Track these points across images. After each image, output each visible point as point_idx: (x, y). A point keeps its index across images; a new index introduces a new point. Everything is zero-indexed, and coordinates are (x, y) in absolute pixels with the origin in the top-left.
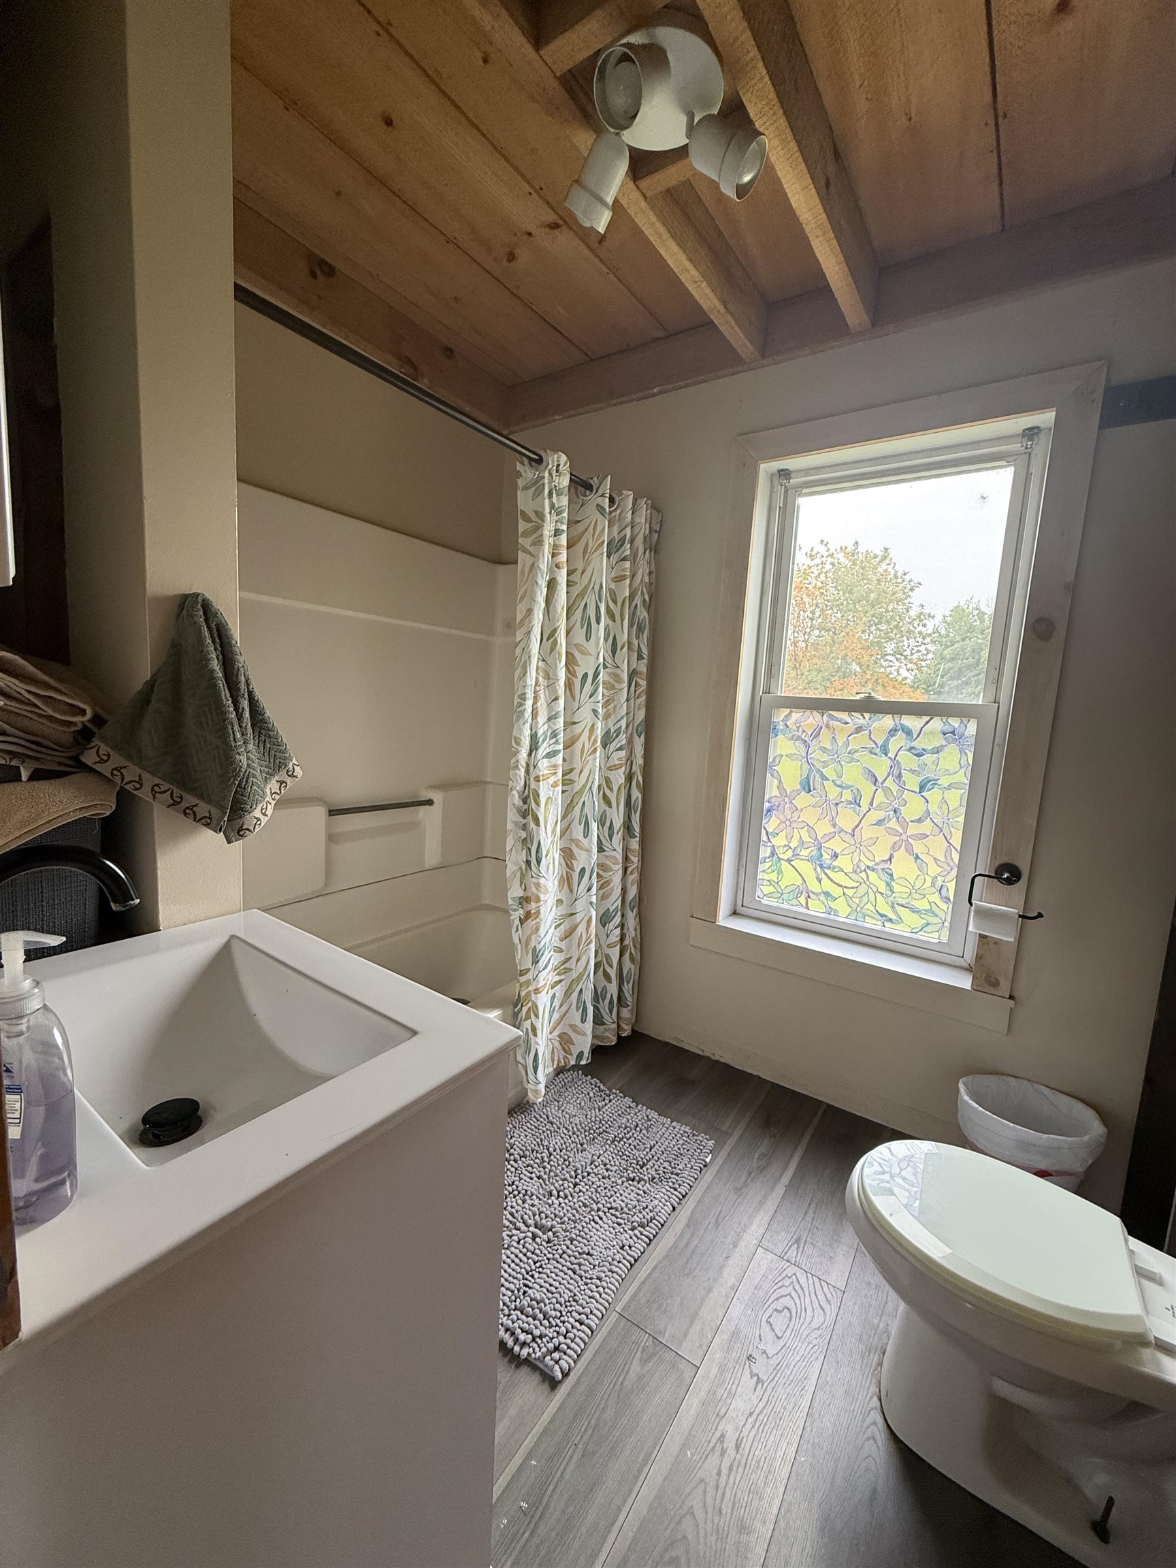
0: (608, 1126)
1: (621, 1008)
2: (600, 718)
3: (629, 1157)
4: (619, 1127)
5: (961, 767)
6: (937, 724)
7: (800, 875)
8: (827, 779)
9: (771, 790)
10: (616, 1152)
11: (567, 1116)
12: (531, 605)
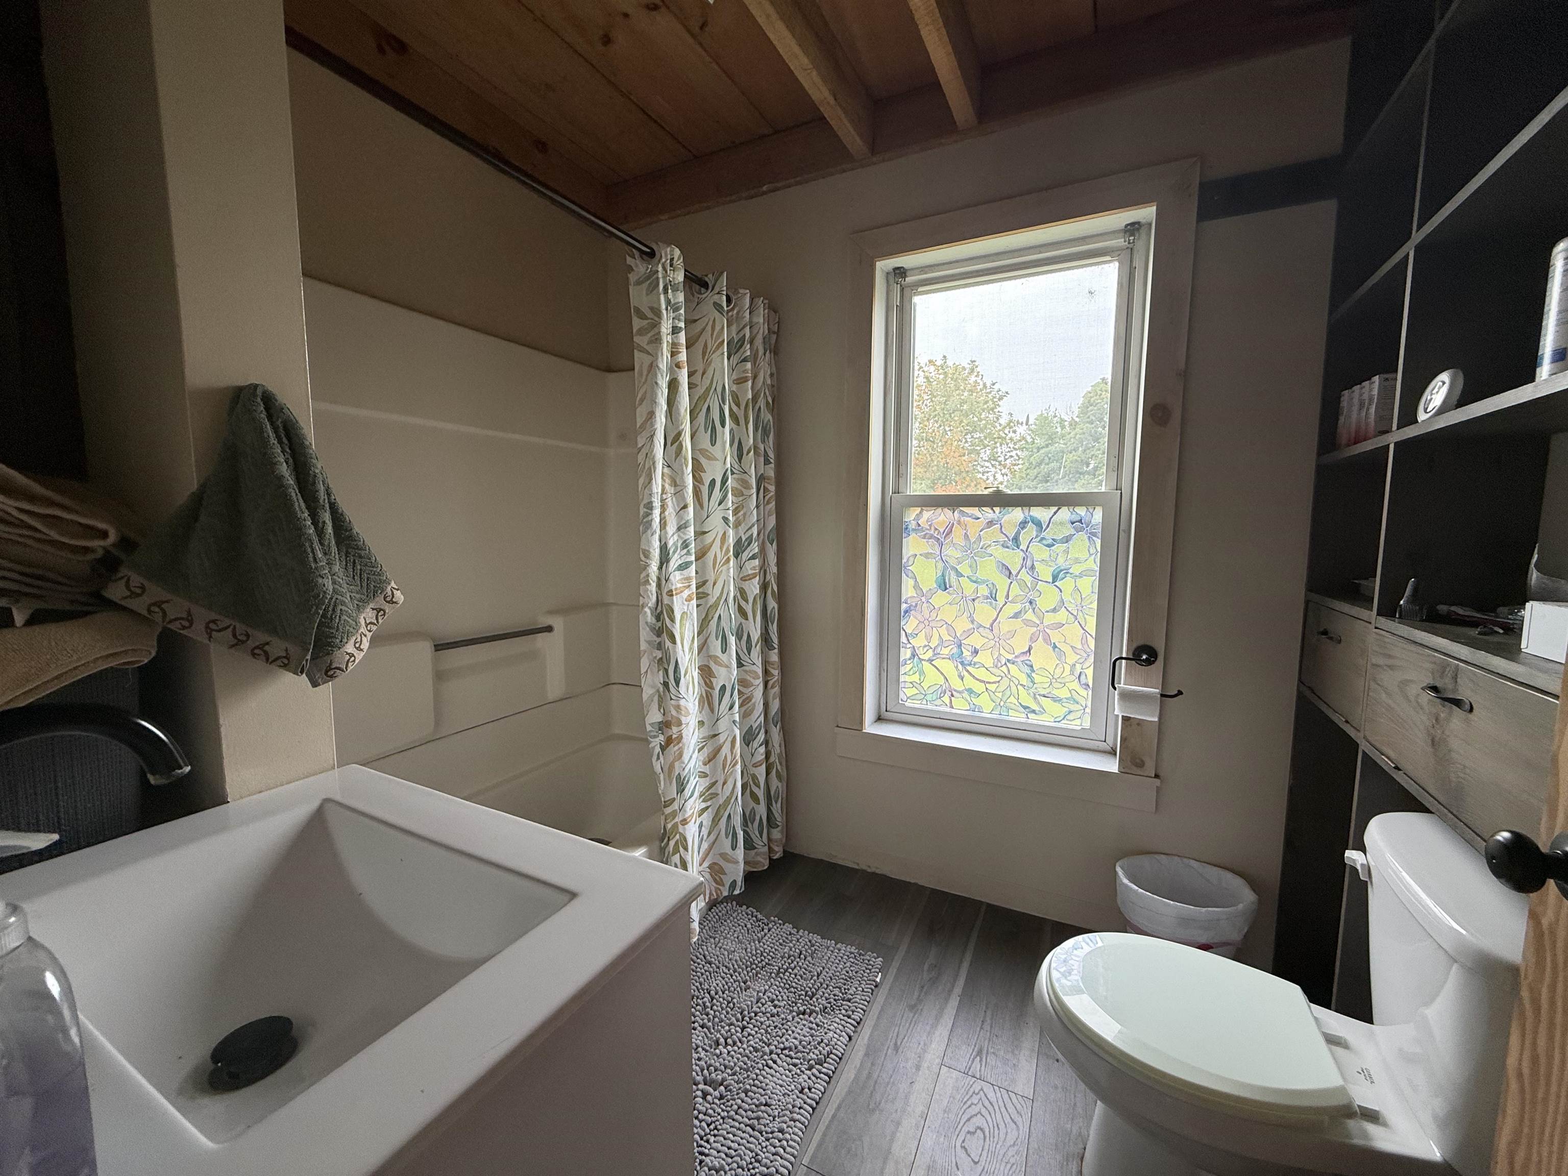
0: (770, 958)
1: (773, 830)
2: (731, 526)
3: (796, 988)
4: (783, 957)
5: (1091, 555)
6: (1065, 514)
7: (942, 674)
8: (962, 576)
9: (907, 591)
10: (782, 985)
11: (726, 953)
12: (652, 407)
